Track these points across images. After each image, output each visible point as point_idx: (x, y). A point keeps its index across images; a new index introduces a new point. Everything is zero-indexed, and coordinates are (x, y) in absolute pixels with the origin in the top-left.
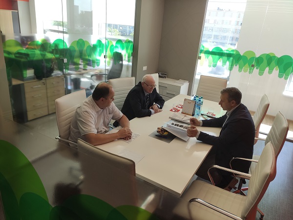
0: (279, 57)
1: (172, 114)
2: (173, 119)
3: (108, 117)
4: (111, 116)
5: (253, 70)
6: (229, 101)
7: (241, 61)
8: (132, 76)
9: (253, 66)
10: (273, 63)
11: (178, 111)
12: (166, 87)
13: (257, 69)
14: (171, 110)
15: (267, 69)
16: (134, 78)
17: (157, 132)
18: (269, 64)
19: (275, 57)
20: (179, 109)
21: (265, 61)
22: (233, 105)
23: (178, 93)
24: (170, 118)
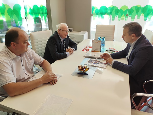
0: (143, 7)
1: (85, 53)
2: (87, 57)
3: (30, 62)
4: (33, 61)
5: (127, 18)
6: (130, 35)
7: (119, 13)
8: (49, 29)
9: (127, 15)
10: (140, 11)
11: (88, 50)
12: (74, 37)
13: (130, 17)
14: (83, 50)
15: (137, 16)
16: (51, 31)
17: (79, 70)
18: (137, 12)
19: (141, 7)
20: (88, 49)
21: (135, 11)
22: (133, 38)
23: (82, 40)
24: (84, 56)
